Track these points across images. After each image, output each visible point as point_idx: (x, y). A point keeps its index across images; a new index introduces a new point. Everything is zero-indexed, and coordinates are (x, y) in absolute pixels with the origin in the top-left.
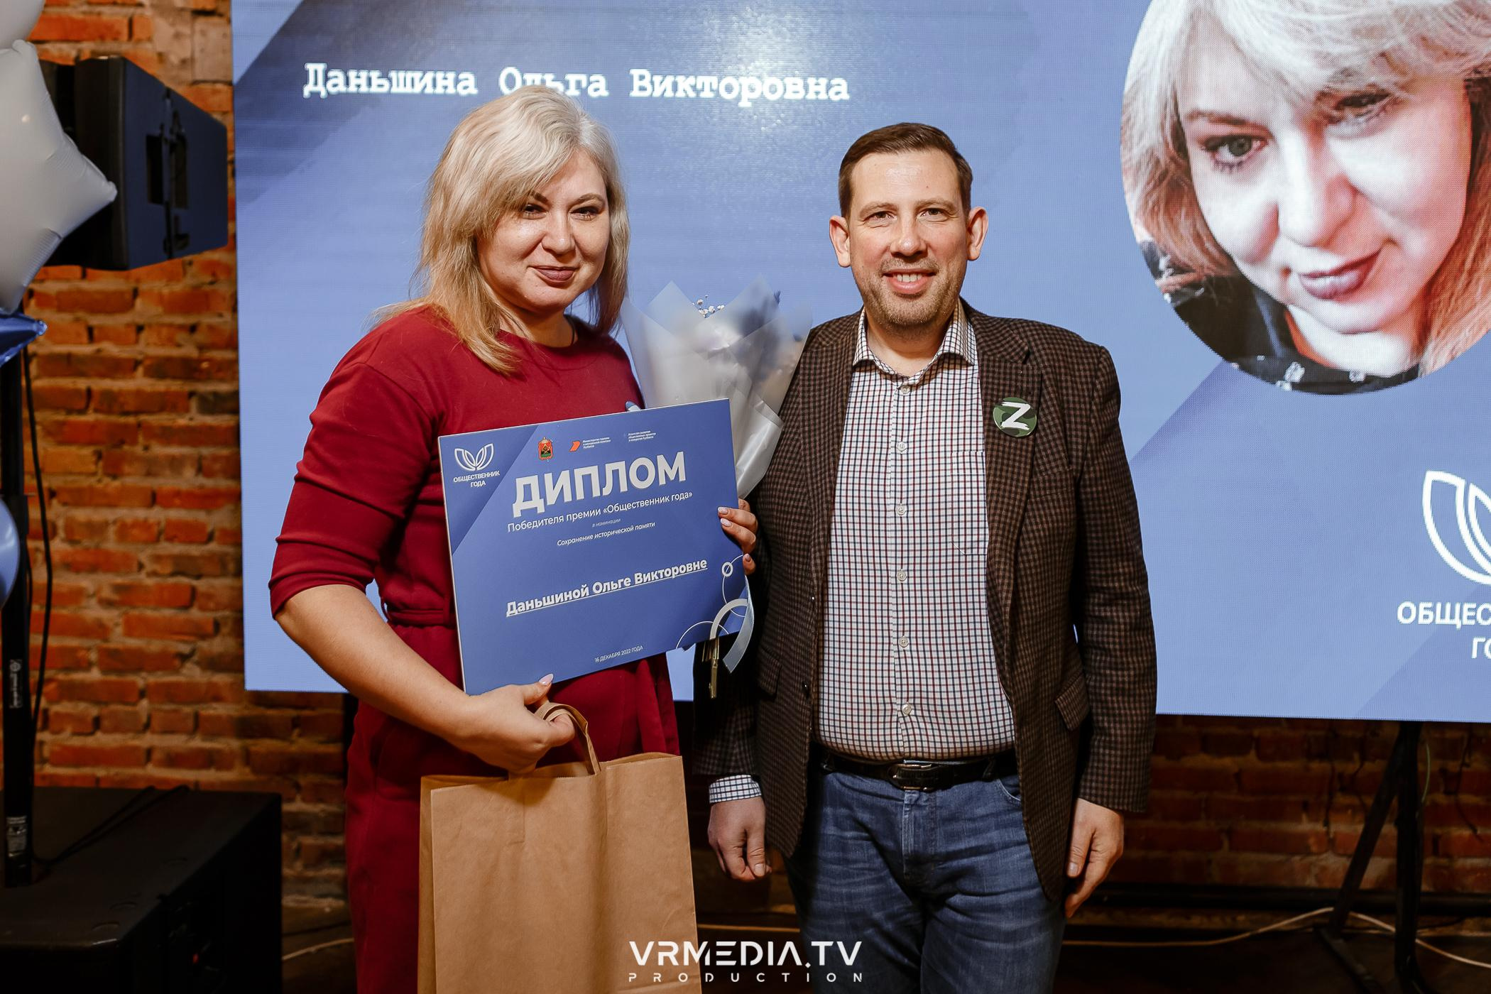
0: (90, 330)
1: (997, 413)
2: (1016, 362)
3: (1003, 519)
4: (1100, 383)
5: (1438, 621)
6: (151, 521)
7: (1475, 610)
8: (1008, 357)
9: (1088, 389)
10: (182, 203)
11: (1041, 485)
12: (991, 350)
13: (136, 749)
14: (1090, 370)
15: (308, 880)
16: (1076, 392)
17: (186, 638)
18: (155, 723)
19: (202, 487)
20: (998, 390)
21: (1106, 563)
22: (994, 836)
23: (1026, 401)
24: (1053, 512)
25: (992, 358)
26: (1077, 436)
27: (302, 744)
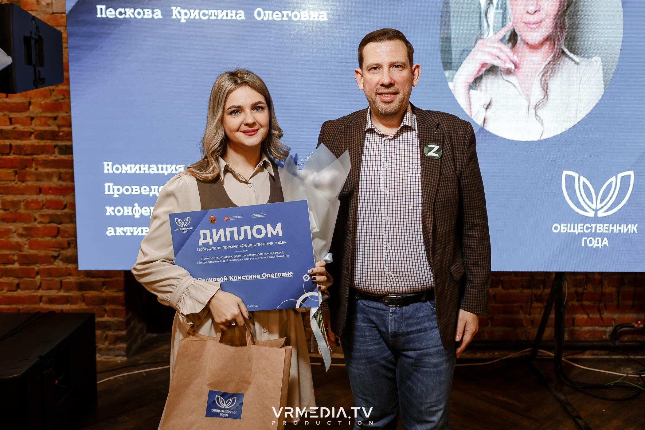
0: (10, 119)
1: (426, 150)
2: (433, 128)
3: (428, 194)
4: (468, 137)
5: (569, 231)
6: (39, 200)
7: (583, 226)
8: (430, 126)
9: (463, 140)
10: (42, 65)
11: (444, 179)
12: (423, 124)
13: (35, 296)
14: (464, 132)
15: (111, 350)
16: (458, 141)
17: (56, 249)
18: (43, 285)
19: (61, 185)
20: (426, 140)
21: (471, 212)
22: (427, 325)
23: (438, 145)
24: (448, 191)
25: (423, 127)
26: (459, 159)
27: (107, 293)
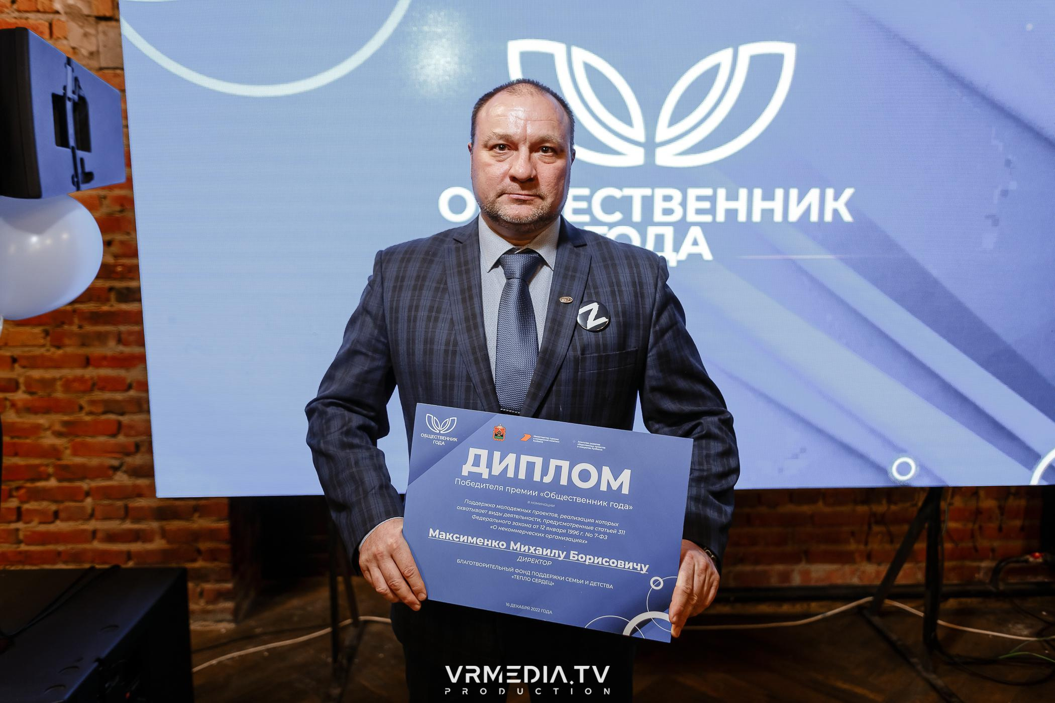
6: (87, 376)
15: (209, 612)
17: (116, 455)
18: (98, 514)
19: (121, 353)
27: (201, 523)
